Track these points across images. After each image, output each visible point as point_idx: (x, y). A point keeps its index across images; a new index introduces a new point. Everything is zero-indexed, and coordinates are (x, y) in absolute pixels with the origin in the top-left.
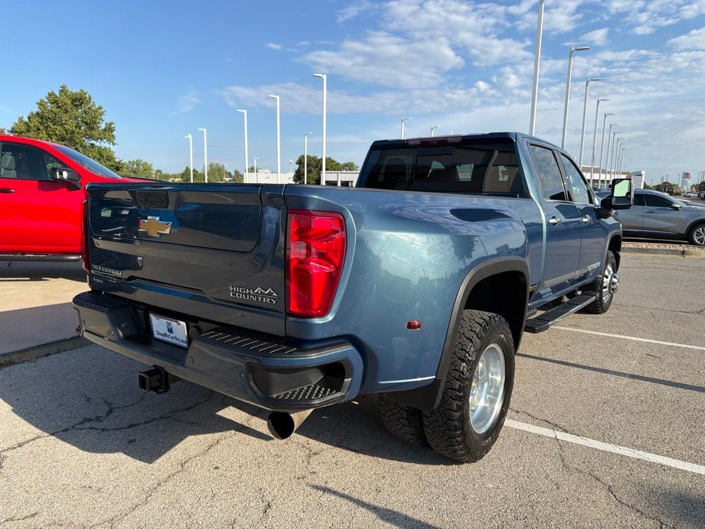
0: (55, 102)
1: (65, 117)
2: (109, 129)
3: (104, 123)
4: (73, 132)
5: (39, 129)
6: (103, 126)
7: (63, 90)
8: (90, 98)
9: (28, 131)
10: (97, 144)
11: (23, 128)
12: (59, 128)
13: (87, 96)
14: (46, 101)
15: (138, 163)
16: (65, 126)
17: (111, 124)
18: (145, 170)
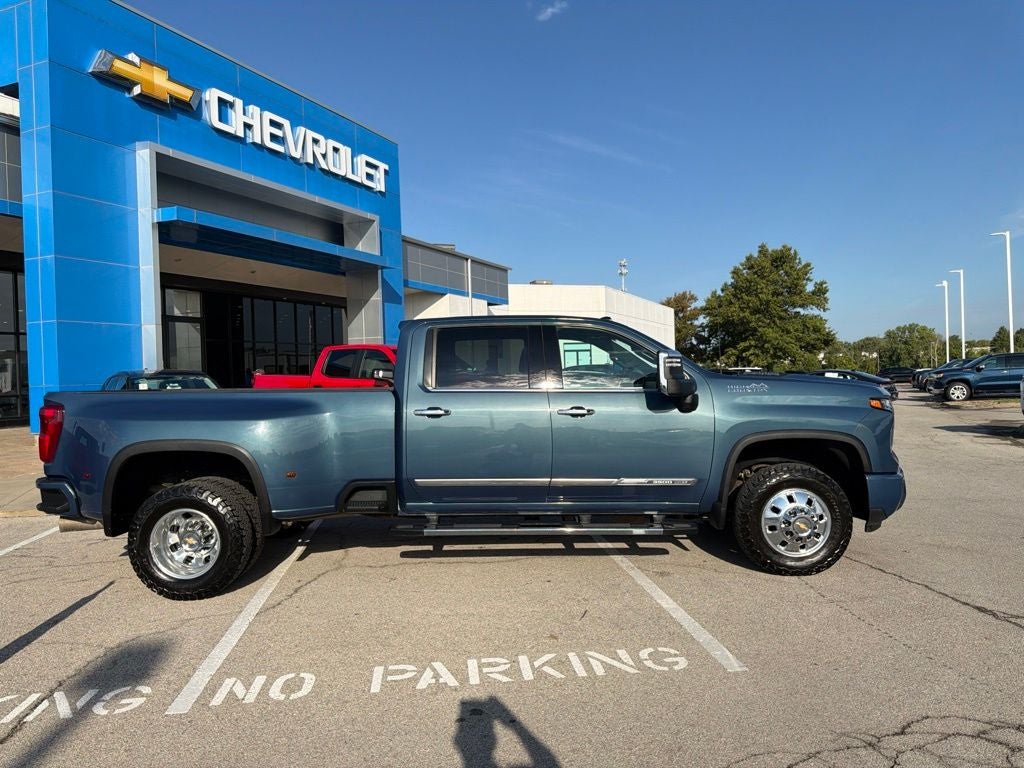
0: (751, 267)
1: (762, 284)
2: (821, 291)
3: (813, 283)
4: (768, 302)
5: (731, 303)
6: (810, 287)
7: (763, 250)
8: (795, 253)
9: (720, 306)
10: (802, 311)
11: (715, 304)
12: (753, 299)
13: (792, 252)
14: (741, 268)
15: (912, 328)
16: (760, 296)
17: (822, 284)
18: (922, 338)
